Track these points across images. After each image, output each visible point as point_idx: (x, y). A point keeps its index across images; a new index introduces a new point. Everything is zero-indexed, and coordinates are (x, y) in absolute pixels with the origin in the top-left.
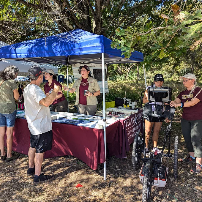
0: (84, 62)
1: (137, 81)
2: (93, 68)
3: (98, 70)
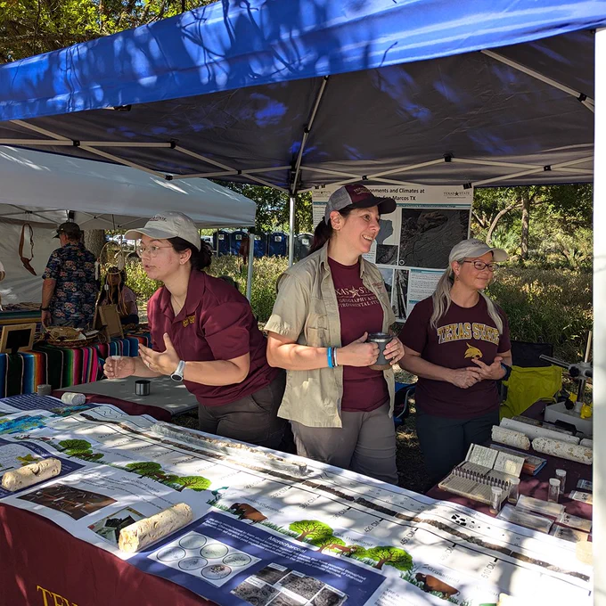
0: (365, 177)
1: (521, 260)
2: (406, 205)
3: (427, 215)
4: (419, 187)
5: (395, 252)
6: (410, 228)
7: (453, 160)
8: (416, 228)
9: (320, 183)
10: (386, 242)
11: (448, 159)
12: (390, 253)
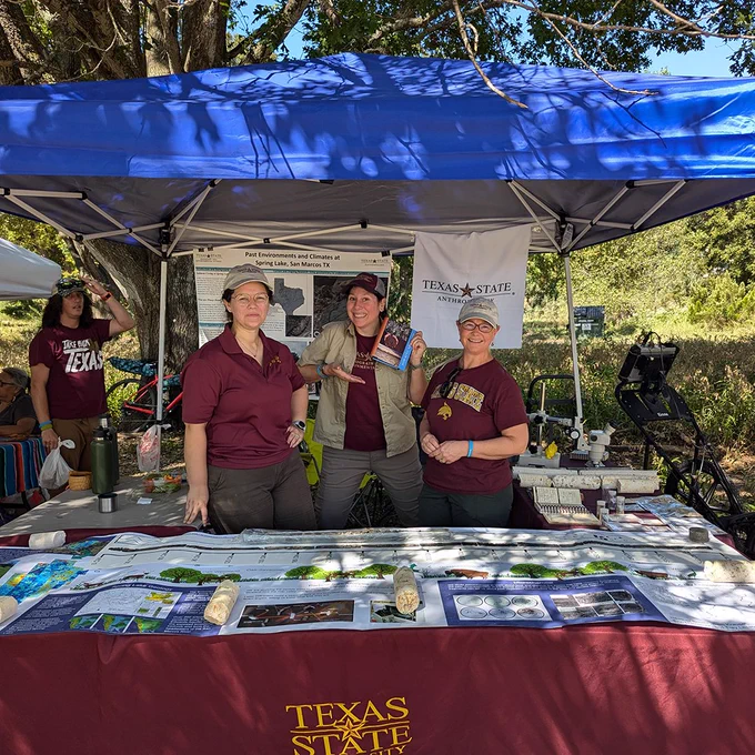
0: (267, 240)
2: (318, 272)
3: (342, 283)
4: (334, 254)
5: (308, 323)
6: (325, 297)
7: (369, 226)
8: (331, 297)
9: (207, 245)
10: (296, 313)
11: (364, 226)
12: (302, 324)
